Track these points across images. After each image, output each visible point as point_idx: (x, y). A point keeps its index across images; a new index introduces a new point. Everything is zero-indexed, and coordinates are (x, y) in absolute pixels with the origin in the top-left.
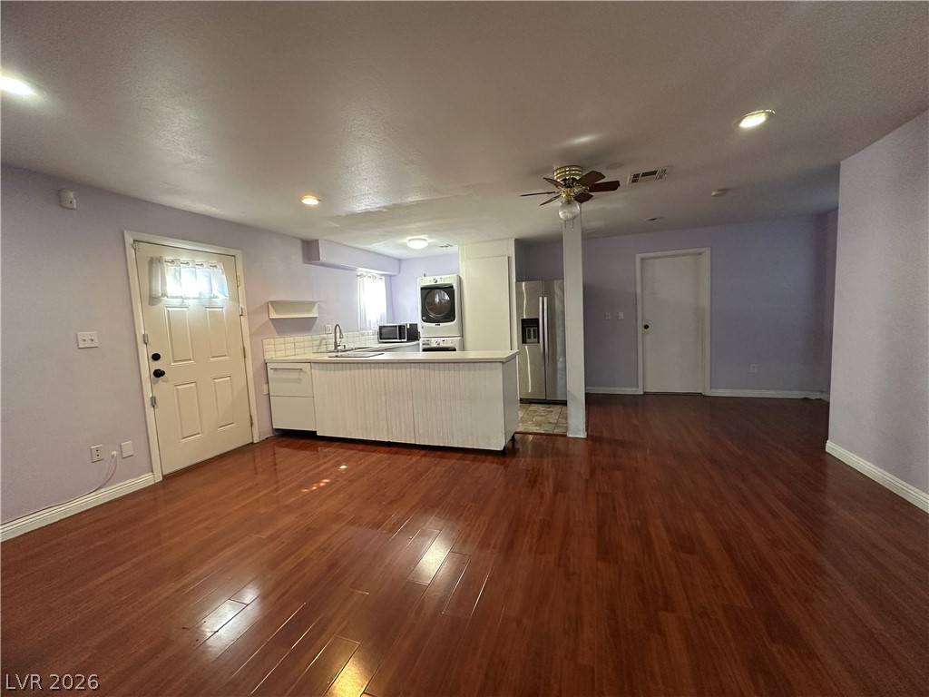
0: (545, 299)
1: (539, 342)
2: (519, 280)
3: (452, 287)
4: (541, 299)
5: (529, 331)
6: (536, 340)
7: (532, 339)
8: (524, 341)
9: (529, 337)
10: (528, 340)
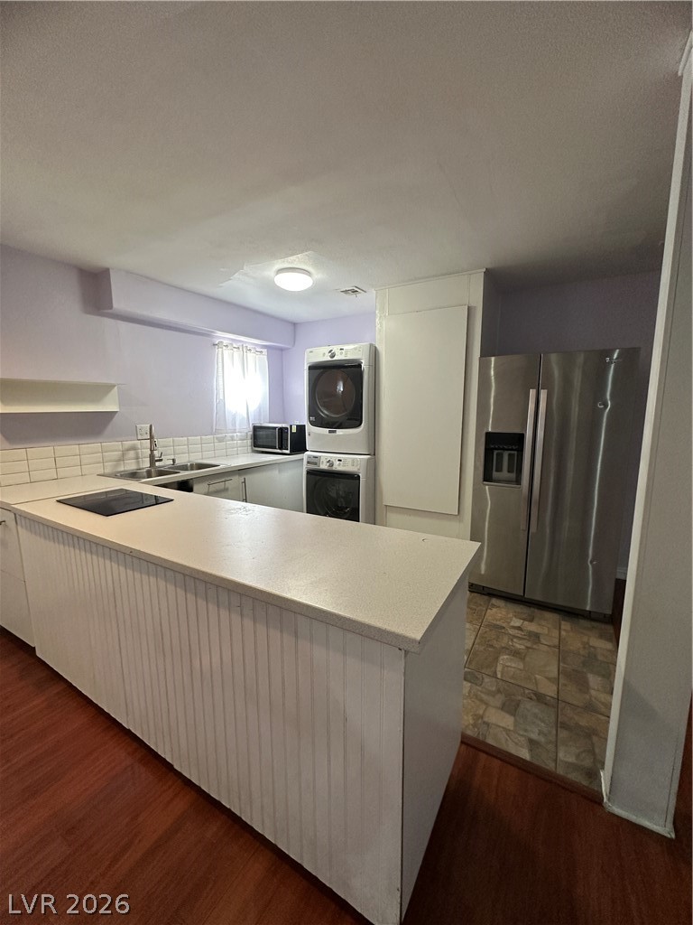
0: (543, 394)
1: (518, 481)
2: (485, 354)
3: (360, 366)
4: (532, 393)
5: (500, 457)
6: (513, 476)
7: (505, 474)
8: (487, 477)
9: (499, 469)
10: (495, 474)
